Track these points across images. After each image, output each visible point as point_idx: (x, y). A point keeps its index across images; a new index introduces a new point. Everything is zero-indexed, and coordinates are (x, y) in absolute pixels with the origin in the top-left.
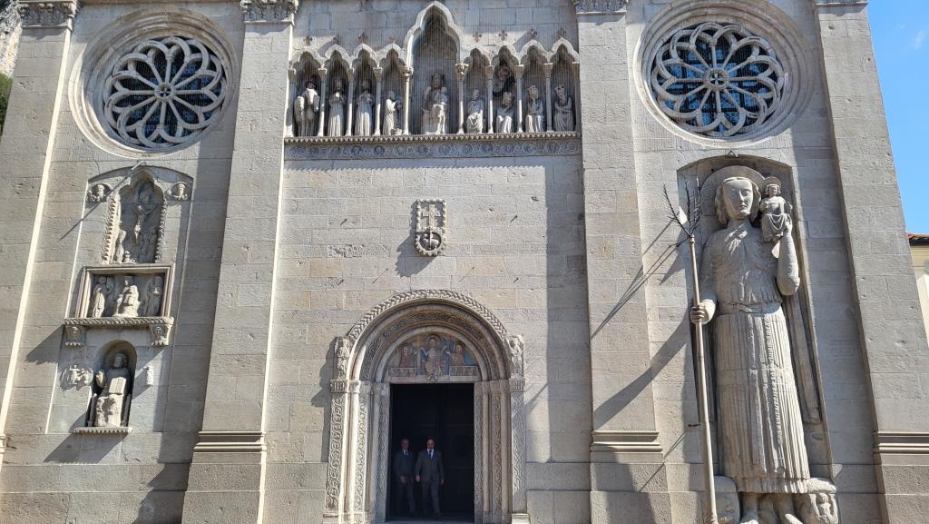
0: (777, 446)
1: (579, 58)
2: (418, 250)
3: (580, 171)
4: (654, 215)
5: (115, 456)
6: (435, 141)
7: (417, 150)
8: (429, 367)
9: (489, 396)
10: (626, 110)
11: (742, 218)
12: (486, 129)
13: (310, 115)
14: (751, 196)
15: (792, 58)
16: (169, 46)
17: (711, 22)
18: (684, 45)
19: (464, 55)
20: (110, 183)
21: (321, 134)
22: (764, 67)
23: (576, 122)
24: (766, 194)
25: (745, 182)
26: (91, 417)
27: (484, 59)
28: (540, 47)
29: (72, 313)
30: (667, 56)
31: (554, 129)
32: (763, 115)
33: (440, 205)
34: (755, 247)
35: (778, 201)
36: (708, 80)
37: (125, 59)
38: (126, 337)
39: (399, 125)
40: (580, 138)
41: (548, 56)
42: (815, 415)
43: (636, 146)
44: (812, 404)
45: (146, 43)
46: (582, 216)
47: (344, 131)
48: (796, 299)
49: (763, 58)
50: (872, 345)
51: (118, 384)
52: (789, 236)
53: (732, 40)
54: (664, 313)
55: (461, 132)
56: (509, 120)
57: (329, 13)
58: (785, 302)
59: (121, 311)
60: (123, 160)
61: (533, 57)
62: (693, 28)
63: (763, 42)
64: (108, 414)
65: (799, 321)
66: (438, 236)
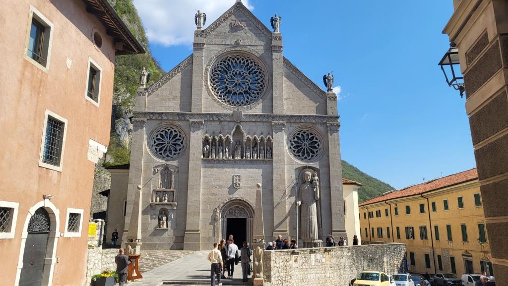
1: (273, 140)
2: (234, 187)
3: (273, 169)
4: (289, 180)
5: (165, 235)
6: (238, 160)
7: (234, 163)
8: (236, 214)
9: (250, 221)
10: (283, 154)
11: (308, 181)
12: (250, 157)
13: (207, 152)
14: (310, 177)
15: (323, 142)
16: (169, 130)
17: (305, 130)
18: (298, 136)
19: (245, 138)
20: (158, 168)
21: (210, 157)
22: (316, 142)
23: (272, 157)
24: (314, 176)
25: (309, 173)
26: (159, 225)
27: (250, 139)
28: (264, 137)
29: (152, 201)
30: (294, 138)
31: (267, 158)
32: (315, 155)
33: (239, 176)
34: (310, 188)
35: (317, 178)
36: (303, 145)
37: (157, 134)
38: (165, 207)
39: (229, 156)
40: (273, 161)
41: (266, 139)
42: (321, 226)
43: (285, 163)
44: (320, 223)
45: (162, 130)
46: (273, 180)
47: (216, 157)
49: (316, 140)
50: (333, 211)
51: (165, 218)
52: (318, 187)
53: (310, 135)
55: (244, 158)
56: (256, 155)
57: (211, 125)
58: (316, 201)
59: (164, 201)
60: (161, 162)
61: (262, 139)
62: (301, 131)
63: (317, 137)
64: (163, 225)
66: (239, 184)
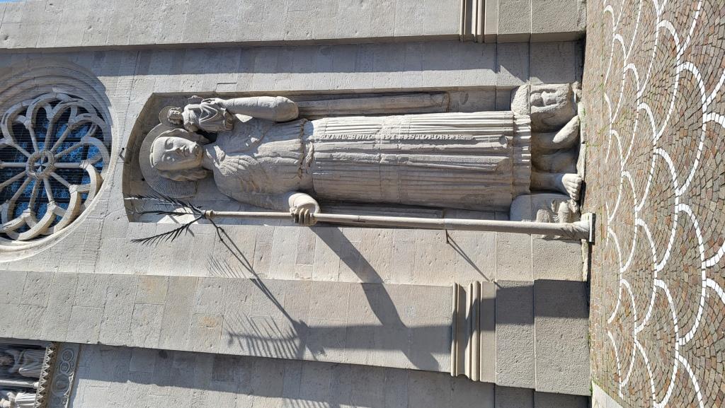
0: (473, 141)
4: (179, 256)
15: (36, 82)
22: (39, 113)
24: (177, 123)
25: (157, 146)
31: (36, 379)
40: (57, 346)
42: (439, 99)
43: (87, 269)
44: (427, 101)
46: (163, 354)
48: (304, 104)
52: (226, 102)
54: (305, 256)
58: (306, 116)
63: (11, 111)
65: (330, 104)
